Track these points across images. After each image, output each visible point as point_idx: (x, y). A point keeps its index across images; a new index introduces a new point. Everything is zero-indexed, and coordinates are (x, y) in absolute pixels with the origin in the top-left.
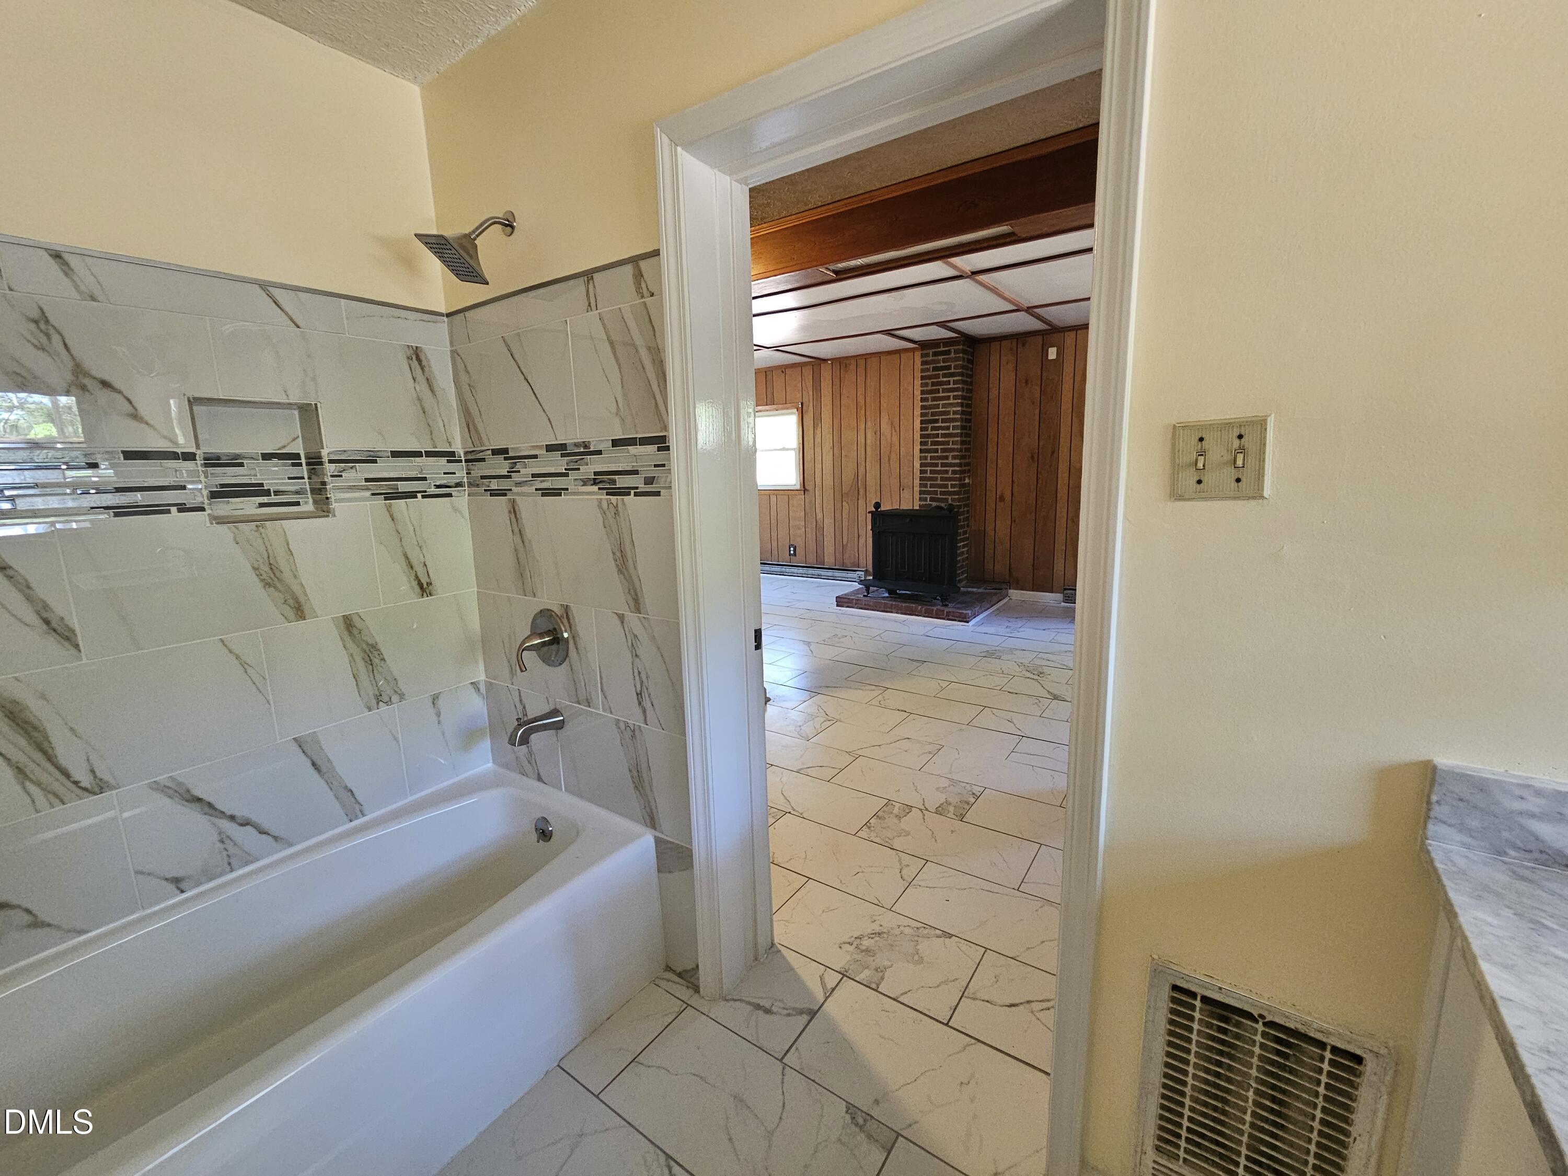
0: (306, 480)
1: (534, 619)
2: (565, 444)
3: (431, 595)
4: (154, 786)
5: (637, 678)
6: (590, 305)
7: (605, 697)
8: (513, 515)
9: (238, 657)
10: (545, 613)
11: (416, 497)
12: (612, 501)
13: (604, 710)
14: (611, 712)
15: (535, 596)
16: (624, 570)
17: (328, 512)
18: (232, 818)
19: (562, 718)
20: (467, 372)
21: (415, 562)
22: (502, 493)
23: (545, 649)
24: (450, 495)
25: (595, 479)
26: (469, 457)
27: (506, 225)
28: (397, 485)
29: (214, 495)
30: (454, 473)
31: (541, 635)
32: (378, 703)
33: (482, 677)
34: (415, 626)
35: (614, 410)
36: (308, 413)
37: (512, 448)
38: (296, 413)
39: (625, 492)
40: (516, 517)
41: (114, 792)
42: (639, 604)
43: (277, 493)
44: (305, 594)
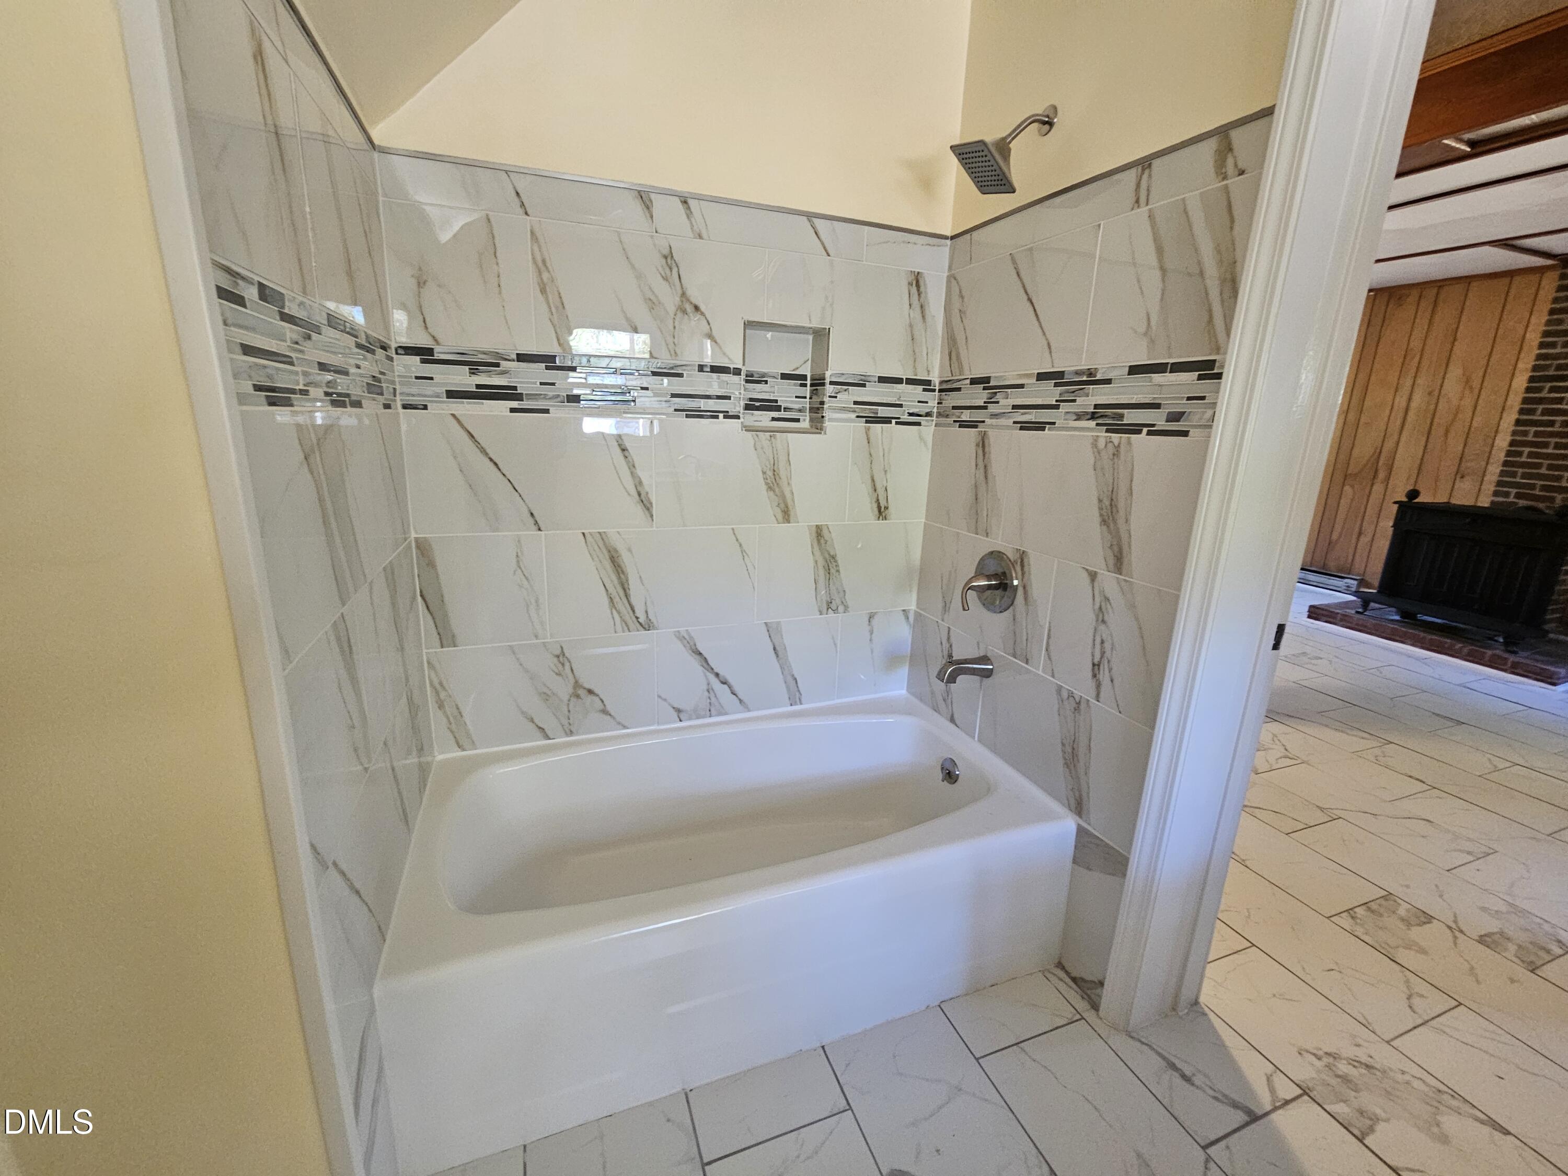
0: (808, 400)
1: (982, 559)
2: (1063, 372)
3: (886, 519)
4: (677, 634)
5: (1098, 646)
6: (1137, 201)
7: (1050, 659)
8: (981, 449)
9: (741, 545)
10: (996, 555)
11: (890, 422)
12: (1113, 440)
13: (1044, 671)
14: (1053, 676)
15: (987, 536)
16: (1110, 521)
17: (821, 429)
18: (717, 675)
19: (991, 667)
20: (962, 297)
21: (878, 486)
22: (972, 425)
23: (989, 592)
24: (919, 424)
25: (1093, 413)
26: (944, 386)
27: (1045, 123)
28: (878, 410)
29: (748, 407)
30: (927, 402)
31: (989, 578)
32: (828, 609)
33: (913, 607)
34: (859, 546)
35: (1142, 328)
36: (821, 336)
37: (995, 377)
38: (811, 337)
39: (1135, 429)
40: (984, 451)
41: (655, 631)
42: (1121, 564)
43: (786, 409)
44: (793, 501)
